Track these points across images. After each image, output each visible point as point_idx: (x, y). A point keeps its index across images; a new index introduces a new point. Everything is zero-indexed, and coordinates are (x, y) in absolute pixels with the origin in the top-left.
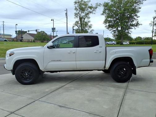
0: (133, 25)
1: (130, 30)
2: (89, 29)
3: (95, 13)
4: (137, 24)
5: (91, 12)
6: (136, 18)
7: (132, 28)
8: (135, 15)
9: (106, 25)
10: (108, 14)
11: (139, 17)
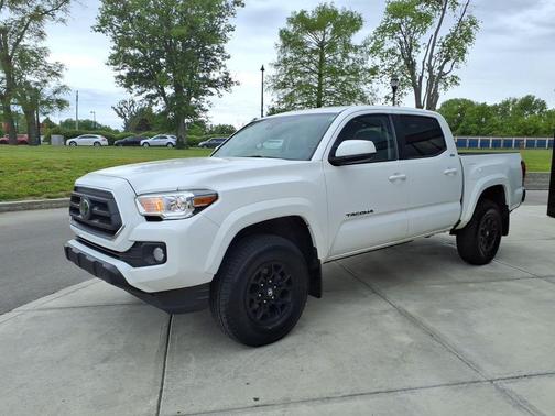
0: (213, 84)
1: (207, 98)
2: (45, 81)
3: (63, 21)
4: (227, 82)
5: (47, 13)
6: (219, 59)
7: (211, 94)
8: (218, 51)
9: (118, 73)
10: (124, 31)
11: (229, 57)
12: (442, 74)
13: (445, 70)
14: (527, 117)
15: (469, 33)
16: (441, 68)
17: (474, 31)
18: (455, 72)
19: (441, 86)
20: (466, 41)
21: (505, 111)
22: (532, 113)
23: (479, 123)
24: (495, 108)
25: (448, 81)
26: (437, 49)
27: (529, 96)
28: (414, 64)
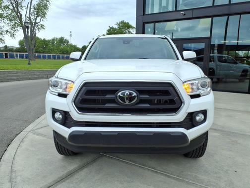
12: (36, 23)
13: (37, 21)
14: (62, 46)
15: (46, 5)
16: (36, 19)
17: (48, 5)
18: (42, 23)
19: (36, 28)
20: (45, 9)
21: (53, 43)
22: (64, 45)
23: (43, 48)
24: (49, 41)
25: (39, 27)
26: (32, 10)
27: (62, 38)
28: (21, 15)
